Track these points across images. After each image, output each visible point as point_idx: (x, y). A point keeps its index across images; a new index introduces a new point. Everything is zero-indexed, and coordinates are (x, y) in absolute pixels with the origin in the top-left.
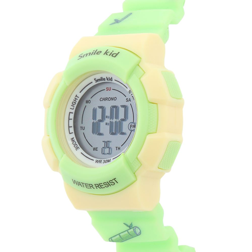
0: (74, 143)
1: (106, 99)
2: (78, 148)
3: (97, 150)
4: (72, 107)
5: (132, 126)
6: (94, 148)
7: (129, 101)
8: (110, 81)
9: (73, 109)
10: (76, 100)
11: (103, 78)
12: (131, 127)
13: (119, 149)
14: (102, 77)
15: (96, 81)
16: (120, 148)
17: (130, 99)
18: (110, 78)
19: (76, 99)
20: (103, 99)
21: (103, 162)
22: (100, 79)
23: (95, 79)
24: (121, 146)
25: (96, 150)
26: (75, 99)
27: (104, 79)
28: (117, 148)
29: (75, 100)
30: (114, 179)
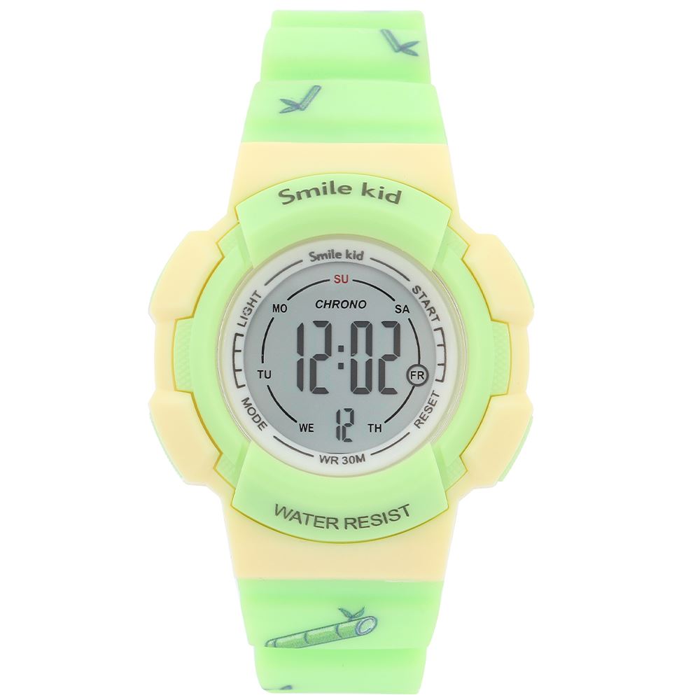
0: (252, 411)
1: (334, 304)
2: (264, 425)
3: (311, 429)
4: (242, 322)
5: (416, 374)
6: (303, 425)
7: (404, 311)
8: (356, 261)
9: (244, 326)
10: (254, 304)
11: (335, 252)
12: (412, 375)
13: (378, 430)
14: (333, 251)
15: (313, 259)
16: (380, 428)
17: (406, 306)
18: (358, 252)
19: (253, 300)
20: (326, 304)
21: (341, 461)
22: (325, 254)
23: (313, 253)
24: (385, 422)
25: (310, 431)
26: (250, 301)
27: (339, 255)
28: (373, 427)
29: (251, 304)
30: (404, 507)
